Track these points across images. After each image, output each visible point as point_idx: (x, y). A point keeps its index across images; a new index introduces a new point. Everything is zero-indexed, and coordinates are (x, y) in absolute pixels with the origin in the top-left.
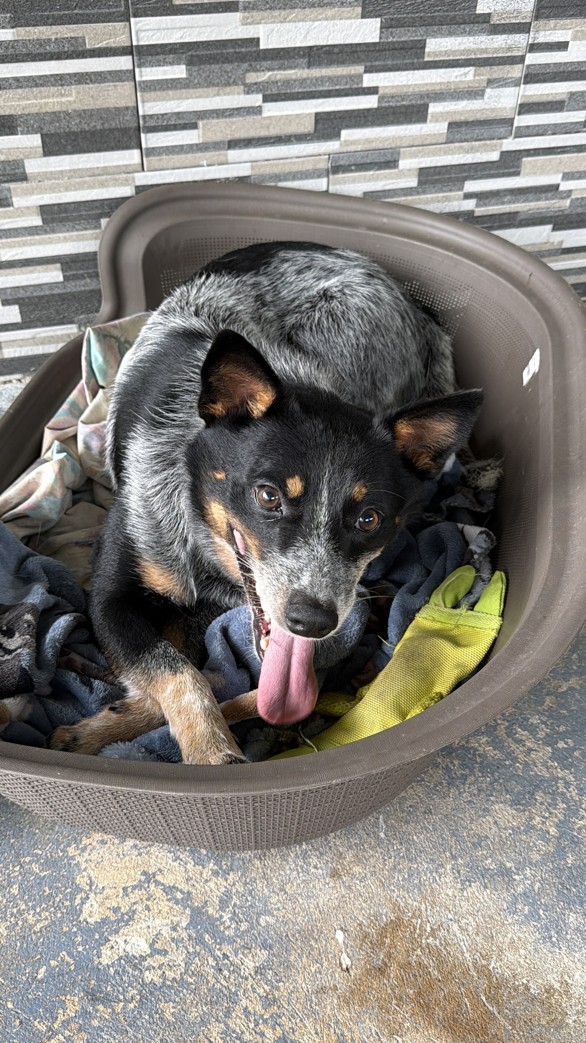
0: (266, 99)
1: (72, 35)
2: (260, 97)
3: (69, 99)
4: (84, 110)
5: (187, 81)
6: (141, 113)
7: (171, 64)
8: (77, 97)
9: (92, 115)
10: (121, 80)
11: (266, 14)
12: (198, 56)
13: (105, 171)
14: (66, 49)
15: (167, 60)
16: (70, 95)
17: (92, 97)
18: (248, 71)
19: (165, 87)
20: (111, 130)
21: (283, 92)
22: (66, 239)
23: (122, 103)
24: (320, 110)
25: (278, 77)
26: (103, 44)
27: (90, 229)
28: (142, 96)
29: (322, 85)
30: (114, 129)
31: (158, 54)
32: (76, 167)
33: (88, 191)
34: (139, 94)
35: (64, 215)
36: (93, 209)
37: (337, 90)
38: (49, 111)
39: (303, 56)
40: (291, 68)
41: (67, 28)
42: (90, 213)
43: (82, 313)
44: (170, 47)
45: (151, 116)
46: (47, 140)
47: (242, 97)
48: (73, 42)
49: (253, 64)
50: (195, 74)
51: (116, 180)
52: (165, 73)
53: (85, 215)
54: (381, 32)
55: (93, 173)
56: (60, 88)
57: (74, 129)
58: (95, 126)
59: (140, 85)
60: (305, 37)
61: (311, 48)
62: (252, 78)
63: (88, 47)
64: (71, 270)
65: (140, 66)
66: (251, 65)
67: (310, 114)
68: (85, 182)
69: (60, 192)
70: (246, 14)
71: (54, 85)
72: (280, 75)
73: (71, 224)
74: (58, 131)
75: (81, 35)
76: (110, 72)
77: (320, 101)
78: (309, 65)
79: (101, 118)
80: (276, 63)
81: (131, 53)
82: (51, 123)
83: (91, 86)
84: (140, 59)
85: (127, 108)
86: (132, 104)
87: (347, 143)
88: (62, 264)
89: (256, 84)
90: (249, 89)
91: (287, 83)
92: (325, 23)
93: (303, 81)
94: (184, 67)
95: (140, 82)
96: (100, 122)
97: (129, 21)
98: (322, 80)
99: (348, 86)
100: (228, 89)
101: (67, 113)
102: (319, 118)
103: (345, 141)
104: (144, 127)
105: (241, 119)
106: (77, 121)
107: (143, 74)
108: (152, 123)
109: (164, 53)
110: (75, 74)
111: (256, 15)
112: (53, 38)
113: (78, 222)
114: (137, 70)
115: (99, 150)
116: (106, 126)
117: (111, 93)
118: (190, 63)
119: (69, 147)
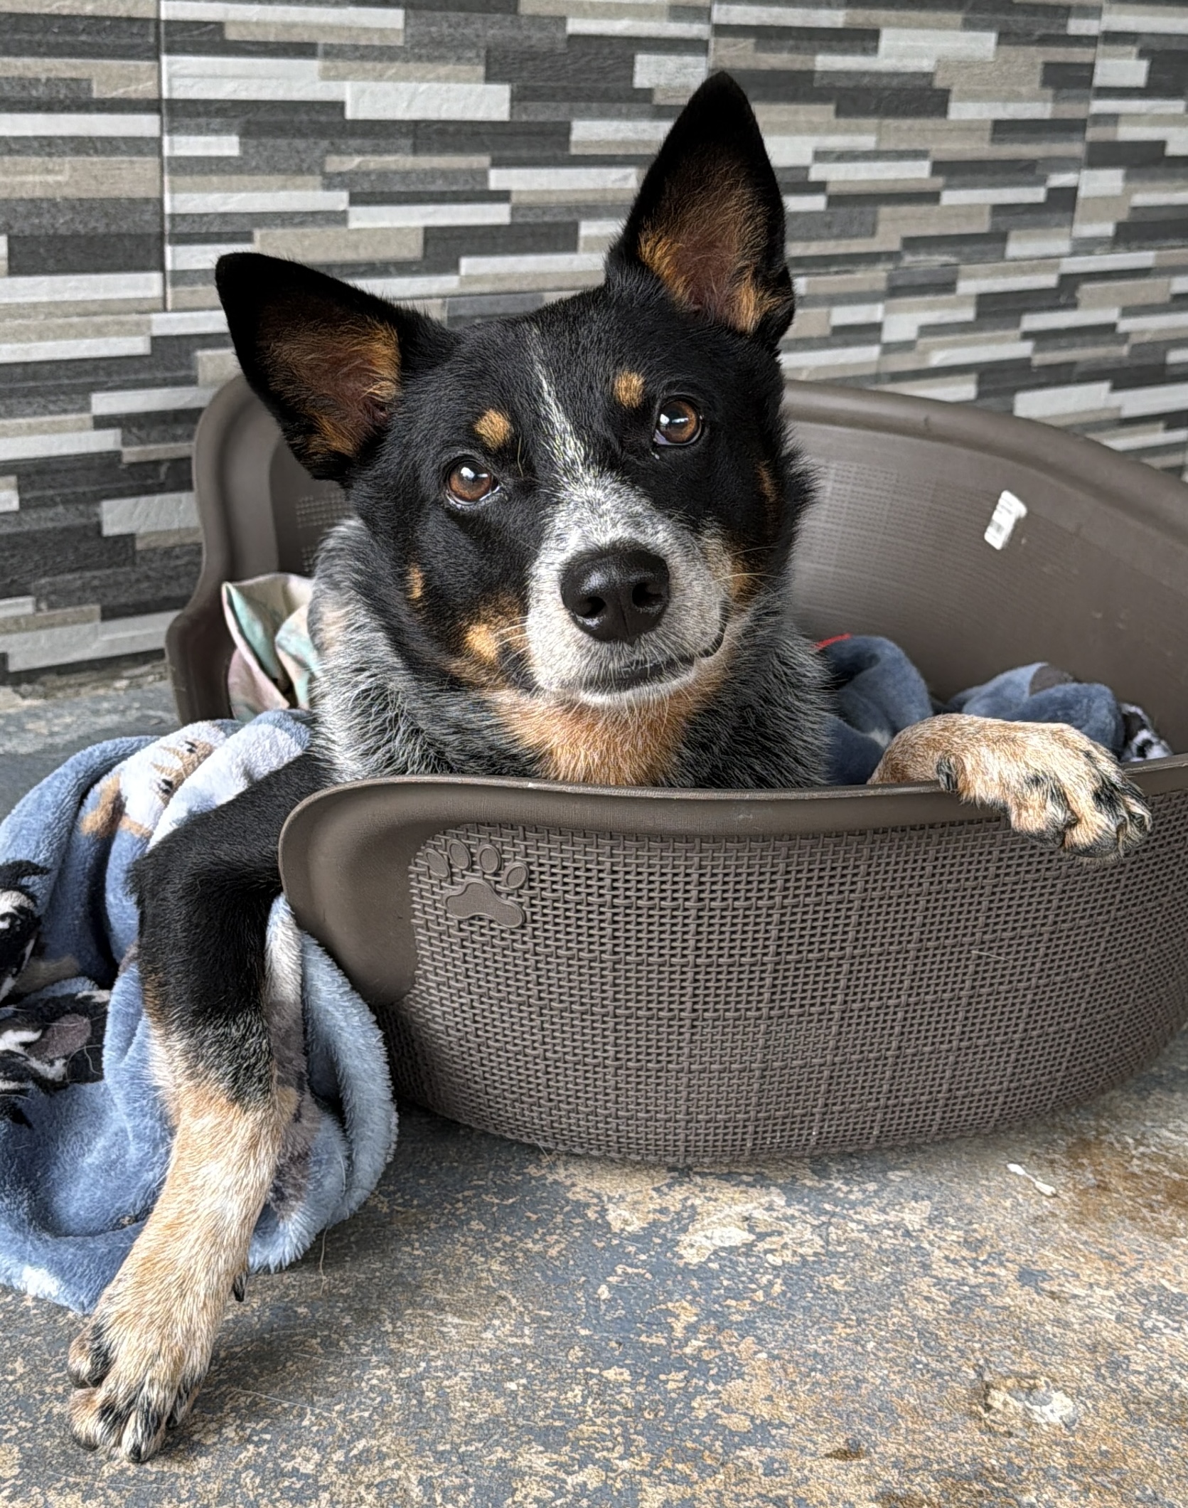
0: (355, 200)
1: (74, 74)
2: (344, 195)
3: (59, 178)
4: (80, 200)
5: (240, 162)
6: (168, 209)
7: (217, 132)
8: (71, 177)
9: (92, 209)
10: (140, 153)
11: (355, 65)
12: (258, 123)
13: (106, 307)
14: (62, 96)
15: (212, 126)
16: (60, 172)
17: (95, 177)
18: (328, 152)
19: (207, 168)
20: (120, 236)
21: (378, 189)
22: (31, 430)
23: (140, 192)
24: (431, 222)
25: (372, 166)
26: (119, 93)
27: (73, 411)
28: (171, 182)
29: (433, 182)
30: (124, 235)
31: (199, 115)
32: (58, 298)
33: (73, 342)
34: (166, 178)
35: (32, 384)
36: (79, 375)
37: (454, 192)
38: (25, 196)
39: (406, 135)
40: (388, 151)
41: (67, 64)
42: (73, 381)
43: (45, 574)
44: (217, 105)
45: (184, 217)
46: (17, 248)
47: (321, 194)
48: (73, 86)
49: (337, 141)
50: (252, 151)
51: (121, 324)
52: (207, 146)
53: (68, 385)
54: (512, 107)
55: (86, 310)
56: (47, 159)
57: (63, 231)
58: (95, 228)
59: (169, 164)
60: (409, 106)
61: (416, 123)
62: (336, 163)
63: (95, 95)
64: (33, 488)
65: (171, 131)
66: (332, 144)
67: (416, 229)
68: (71, 325)
69: (30, 340)
70: (328, 63)
71: (38, 154)
72: (374, 162)
73: (42, 401)
74: (36, 233)
75: (86, 76)
76: (126, 140)
77: (430, 208)
78: (415, 150)
79: (106, 214)
80: (368, 143)
81: (159, 111)
82: (27, 216)
83: (95, 159)
84: (171, 121)
85: (147, 201)
86: (154, 194)
87: (470, 279)
88: (19, 478)
89: (340, 174)
90: (331, 182)
91: (383, 175)
92: (436, 86)
93: (405, 175)
94: (235, 139)
95: (170, 158)
96: (105, 221)
97: (158, 58)
98: (433, 174)
99: (468, 187)
100: (299, 180)
101: (52, 202)
102: (431, 235)
103: (467, 276)
104: (171, 234)
105: (317, 230)
106: (68, 217)
107: (176, 146)
108: (183, 228)
109: (207, 114)
110: (72, 138)
111: (341, 65)
112: (43, 77)
113: (53, 398)
114: (166, 139)
115: (98, 270)
116: (113, 228)
117: (124, 173)
118: (245, 134)
119: (51, 262)
